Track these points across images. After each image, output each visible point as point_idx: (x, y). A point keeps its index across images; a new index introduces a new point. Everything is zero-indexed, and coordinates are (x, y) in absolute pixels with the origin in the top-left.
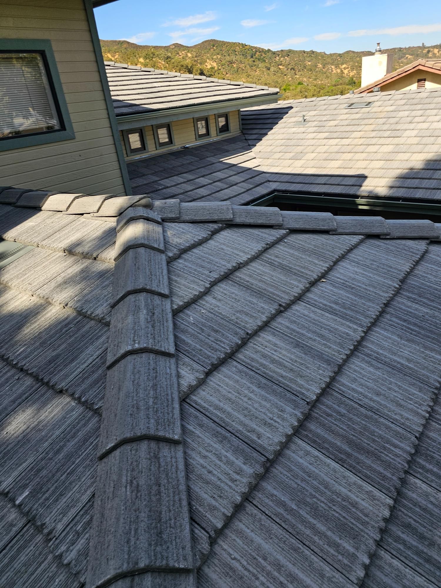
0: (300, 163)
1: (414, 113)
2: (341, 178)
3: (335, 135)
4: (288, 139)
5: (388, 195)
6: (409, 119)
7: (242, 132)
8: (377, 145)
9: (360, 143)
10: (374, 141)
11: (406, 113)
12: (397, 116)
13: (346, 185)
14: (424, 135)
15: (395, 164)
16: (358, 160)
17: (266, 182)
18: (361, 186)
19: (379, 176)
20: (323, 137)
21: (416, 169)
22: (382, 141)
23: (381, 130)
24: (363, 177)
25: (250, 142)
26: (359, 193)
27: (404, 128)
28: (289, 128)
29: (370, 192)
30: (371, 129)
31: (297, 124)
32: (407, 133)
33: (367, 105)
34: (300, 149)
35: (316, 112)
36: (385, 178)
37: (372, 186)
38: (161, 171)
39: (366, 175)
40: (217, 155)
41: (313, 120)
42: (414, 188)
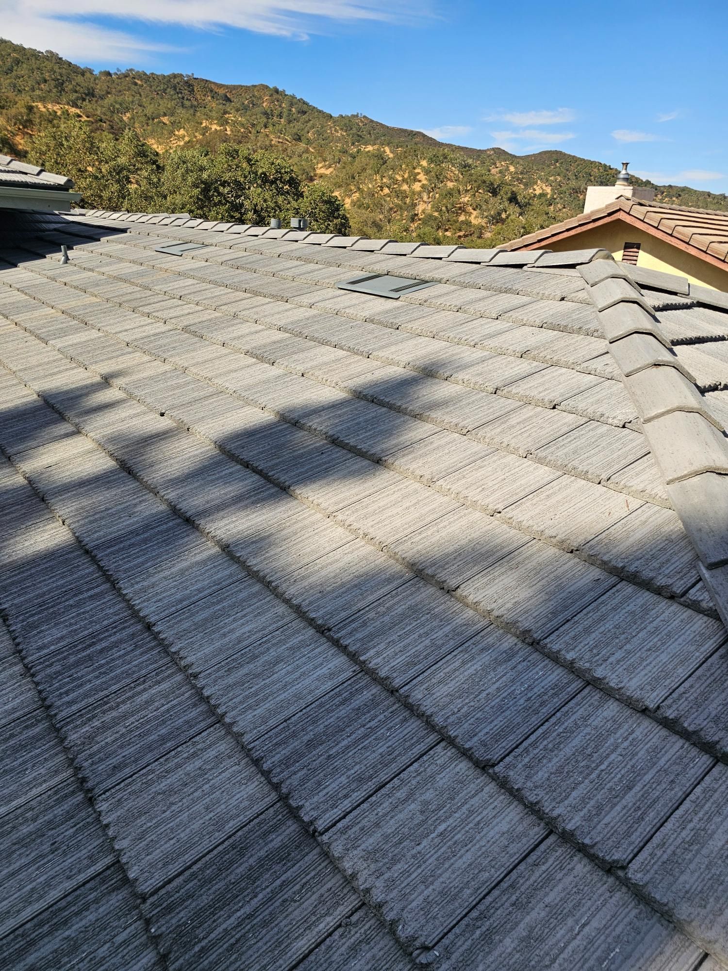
41: (79, 262)
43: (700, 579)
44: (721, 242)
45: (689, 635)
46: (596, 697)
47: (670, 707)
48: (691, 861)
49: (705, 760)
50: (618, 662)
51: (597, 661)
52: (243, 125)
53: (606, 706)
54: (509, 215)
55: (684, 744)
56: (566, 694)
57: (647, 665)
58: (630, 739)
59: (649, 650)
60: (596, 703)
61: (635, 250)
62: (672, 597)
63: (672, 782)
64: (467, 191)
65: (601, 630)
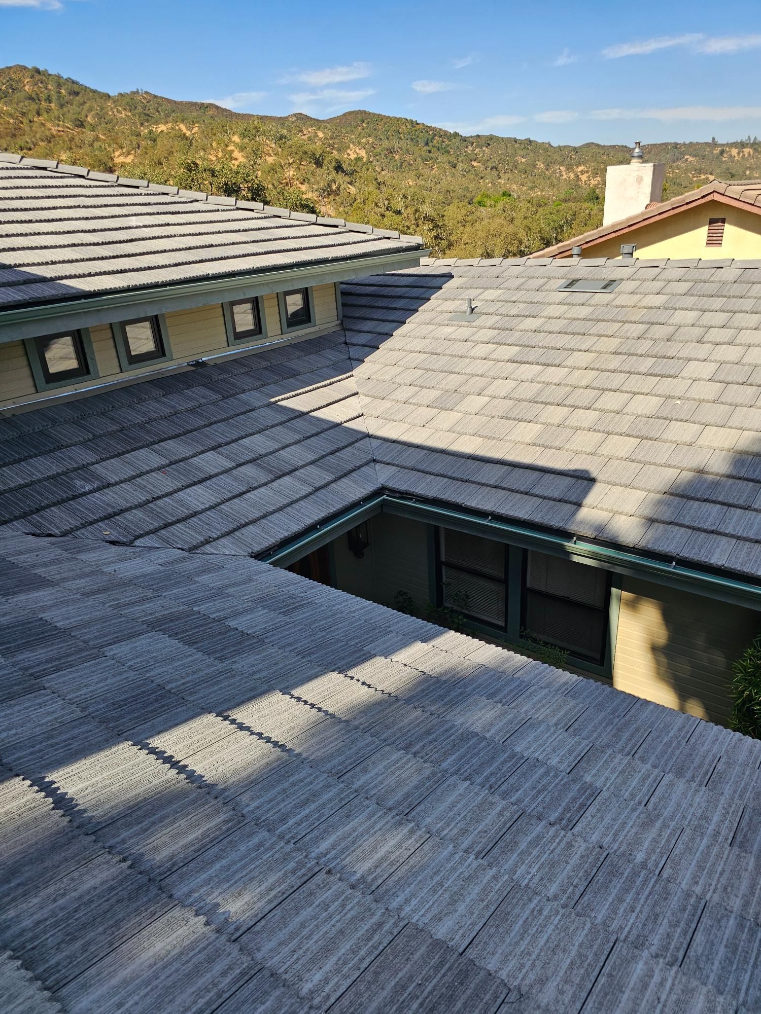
0: (448, 419)
1: (708, 319)
2: (536, 473)
3: (533, 355)
4: (433, 354)
5: (642, 544)
6: (697, 332)
7: (342, 324)
8: (622, 391)
9: (584, 383)
10: (617, 380)
11: (691, 316)
12: (670, 322)
13: (545, 498)
14: (730, 379)
15: (663, 453)
16: (577, 429)
17: (367, 464)
18: (579, 505)
19: (623, 481)
20: (507, 358)
21: (712, 473)
22: (635, 383)
23: (633, 355)
24: (585, 480)
25: (354, 352)
26: (572, 528)
27: (684, 353)
28: (439, 325)
29: (601, 528)
30: (612, 348)
31: (457, 315)
32: (693, 369)
33: (605, 288)
34: (453, 381)
35: (499, 292)
36: (638, 488)
37: (606, 510)
38: (111, 434)
39: (594, 475)
40: (268, 384)
41: (491, 311)
42: (705, 531)
52: (11, 115)
54: (339, 185)
61: (720, 224)
64: (290, 164)
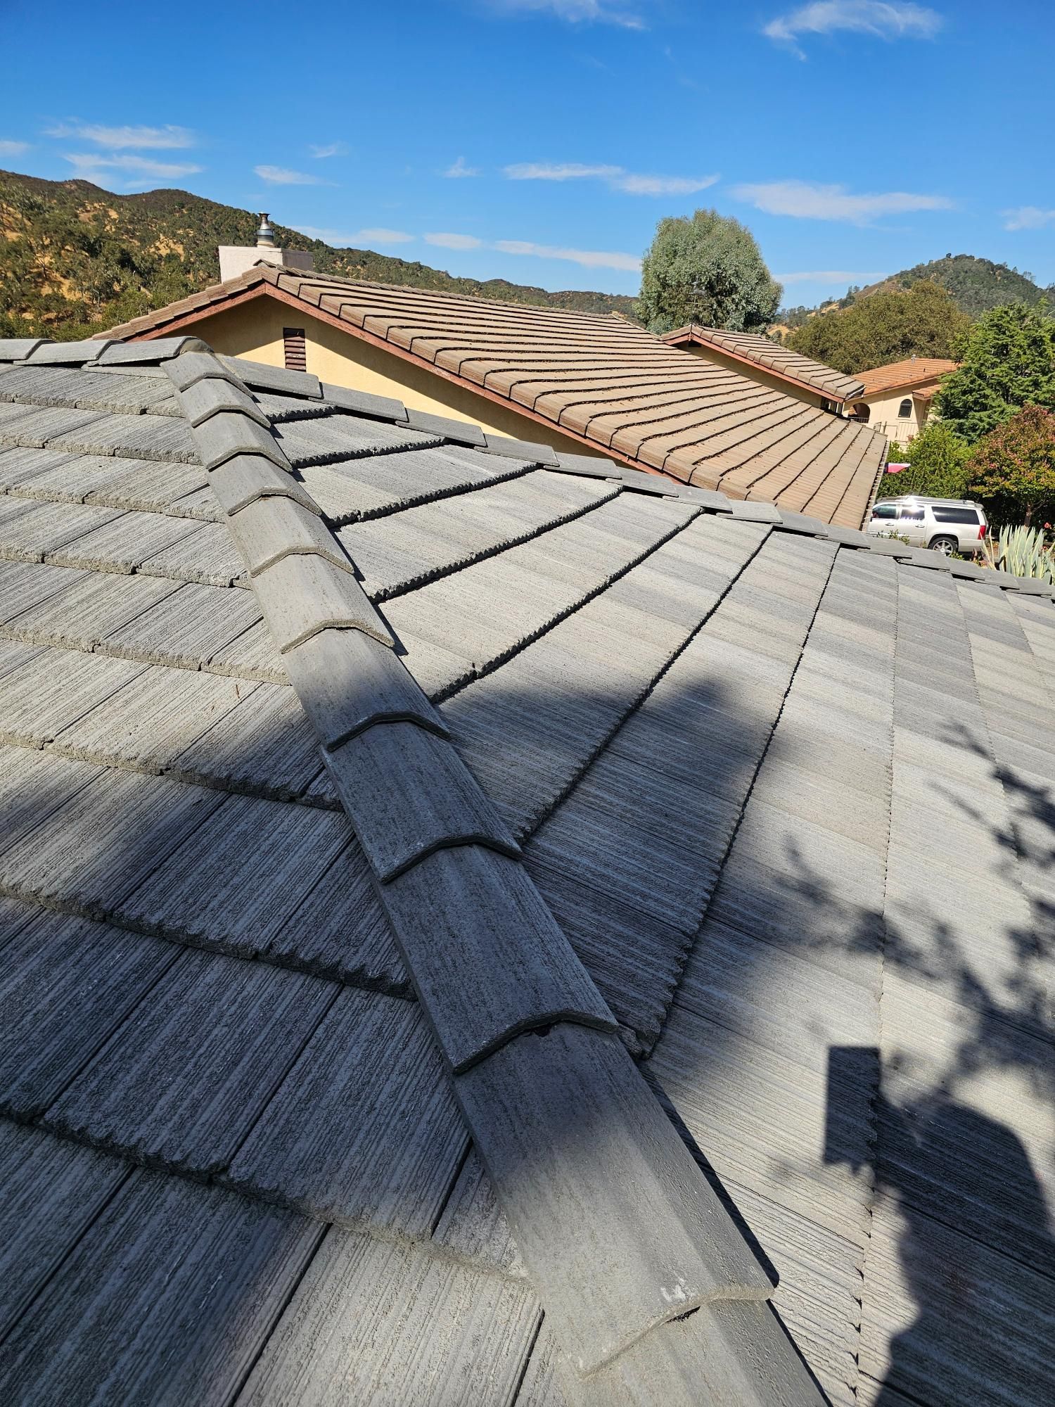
43: (324, 768)
44: (403, 327)
45: (312, 842)
46: (197, 962)
47: (283, 940)
48: (307, 1122)
49: (330, 989)
50: (221, 904)
51: (194, 912)
53: (209, 969)
54: (125, 287)
55: (305, 980)
56: (155, 973)
57: (259, 896)
58: (239, 1000)
59: (261, 876)
60: (197, 969)
61: (299, 338)
62: (292, 800)
63: (290, 1032)
65: (200, 869)
